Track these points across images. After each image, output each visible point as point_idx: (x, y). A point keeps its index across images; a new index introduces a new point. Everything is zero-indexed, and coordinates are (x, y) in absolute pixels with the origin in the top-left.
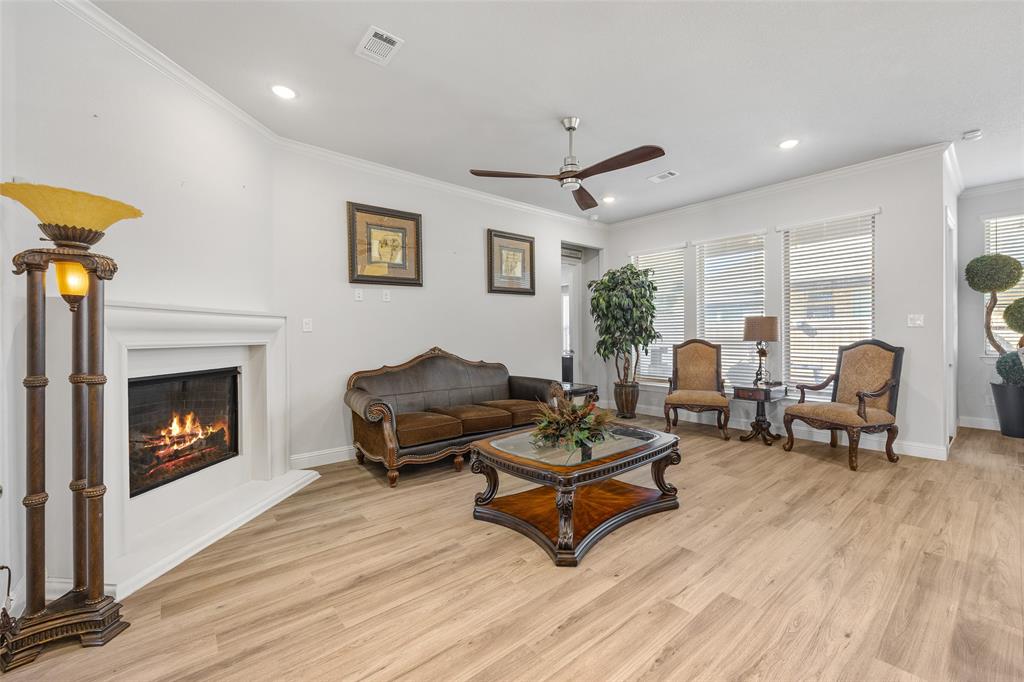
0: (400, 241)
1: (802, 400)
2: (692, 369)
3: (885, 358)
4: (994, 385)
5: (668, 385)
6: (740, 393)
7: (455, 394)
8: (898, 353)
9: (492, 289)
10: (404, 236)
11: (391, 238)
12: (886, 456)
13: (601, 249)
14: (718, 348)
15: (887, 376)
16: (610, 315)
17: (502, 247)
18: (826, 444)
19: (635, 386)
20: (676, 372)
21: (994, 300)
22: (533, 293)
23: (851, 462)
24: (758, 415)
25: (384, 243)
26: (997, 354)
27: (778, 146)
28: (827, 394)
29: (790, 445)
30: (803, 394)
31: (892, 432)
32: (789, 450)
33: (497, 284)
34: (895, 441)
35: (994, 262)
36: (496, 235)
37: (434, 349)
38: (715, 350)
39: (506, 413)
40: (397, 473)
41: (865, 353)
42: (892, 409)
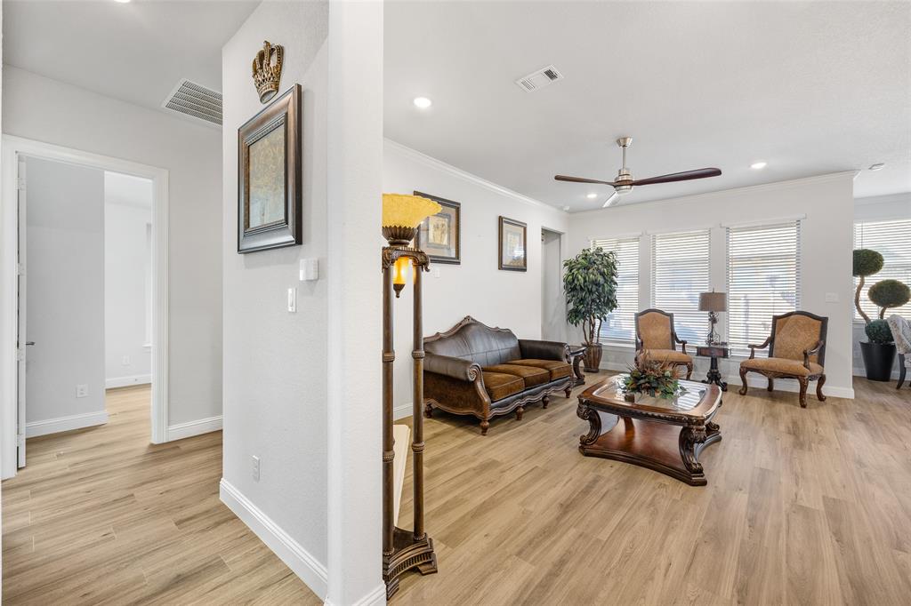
0: (446, 225)
1: (752, 357)
2: (652, 333)
3: (813, 325)
4: (862, 344)
5: (634, 346)
6: (701, 352)
7: (490, 355)
8: (824, 321)
9: (501, 267)
10: (449, 221)
11: (440, 223)
12: (817, 398)
13: (563, 233)
14: (671, 316)
15: (816, 338)
16: (586, 289)
17: (508, 232)
18: (764, 390)
19: (600, 346)
20: (639, 335)
21: (862, 283)
22: (525, 270)
23: (801, 401)
24: (712, 368)
25: (437, 227)
26: (864, 322)
27: (750, 166)
28: (765, 352)
29: (744, 391)
30: (753, 352)
31: (822, 380)
32: (744, 394)
33: (506, 261)
34: (823, 387)
35: (865, 255)
36: (506, 222)
37: (468, 318)
38: (669, 318)
39: (546, 371)
40: (488, 424)
41: (797, 321)
42: (821, 361)
